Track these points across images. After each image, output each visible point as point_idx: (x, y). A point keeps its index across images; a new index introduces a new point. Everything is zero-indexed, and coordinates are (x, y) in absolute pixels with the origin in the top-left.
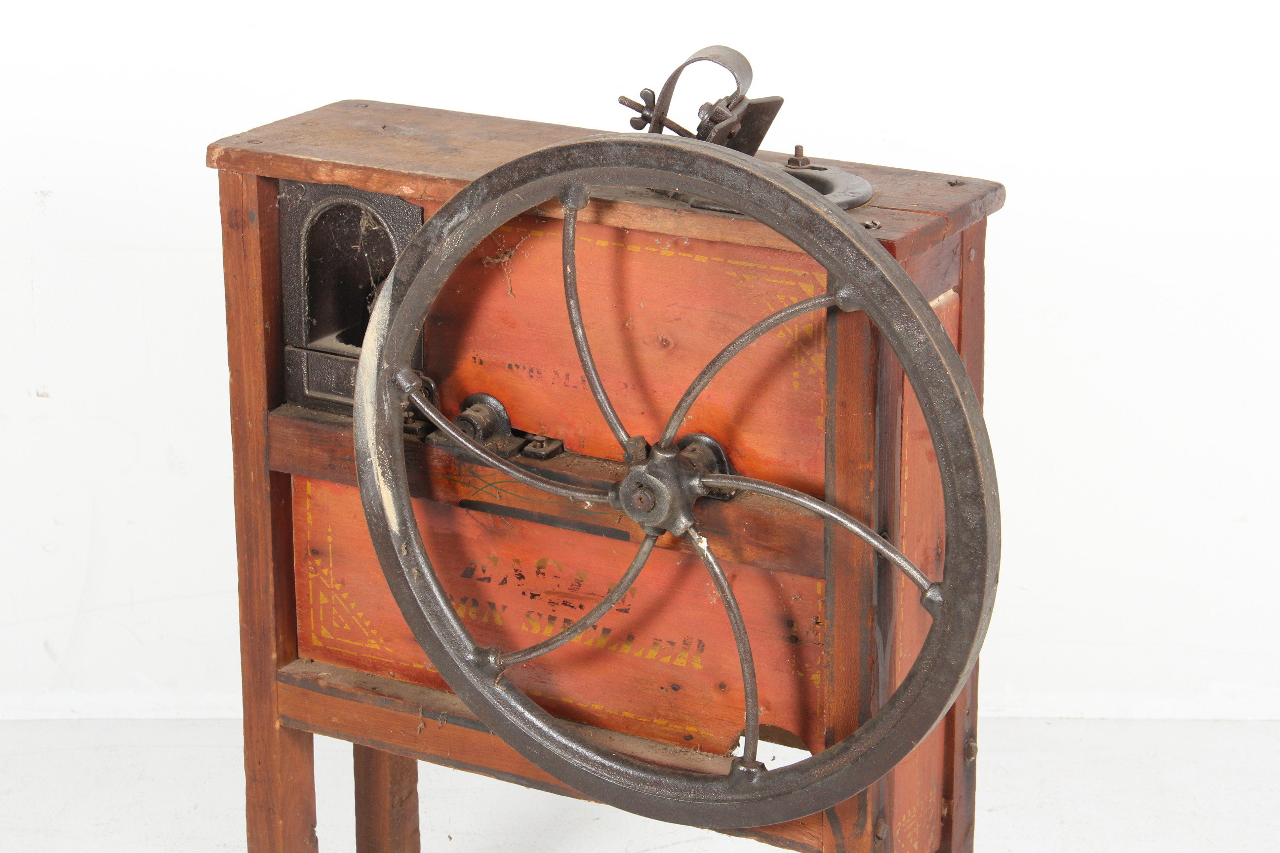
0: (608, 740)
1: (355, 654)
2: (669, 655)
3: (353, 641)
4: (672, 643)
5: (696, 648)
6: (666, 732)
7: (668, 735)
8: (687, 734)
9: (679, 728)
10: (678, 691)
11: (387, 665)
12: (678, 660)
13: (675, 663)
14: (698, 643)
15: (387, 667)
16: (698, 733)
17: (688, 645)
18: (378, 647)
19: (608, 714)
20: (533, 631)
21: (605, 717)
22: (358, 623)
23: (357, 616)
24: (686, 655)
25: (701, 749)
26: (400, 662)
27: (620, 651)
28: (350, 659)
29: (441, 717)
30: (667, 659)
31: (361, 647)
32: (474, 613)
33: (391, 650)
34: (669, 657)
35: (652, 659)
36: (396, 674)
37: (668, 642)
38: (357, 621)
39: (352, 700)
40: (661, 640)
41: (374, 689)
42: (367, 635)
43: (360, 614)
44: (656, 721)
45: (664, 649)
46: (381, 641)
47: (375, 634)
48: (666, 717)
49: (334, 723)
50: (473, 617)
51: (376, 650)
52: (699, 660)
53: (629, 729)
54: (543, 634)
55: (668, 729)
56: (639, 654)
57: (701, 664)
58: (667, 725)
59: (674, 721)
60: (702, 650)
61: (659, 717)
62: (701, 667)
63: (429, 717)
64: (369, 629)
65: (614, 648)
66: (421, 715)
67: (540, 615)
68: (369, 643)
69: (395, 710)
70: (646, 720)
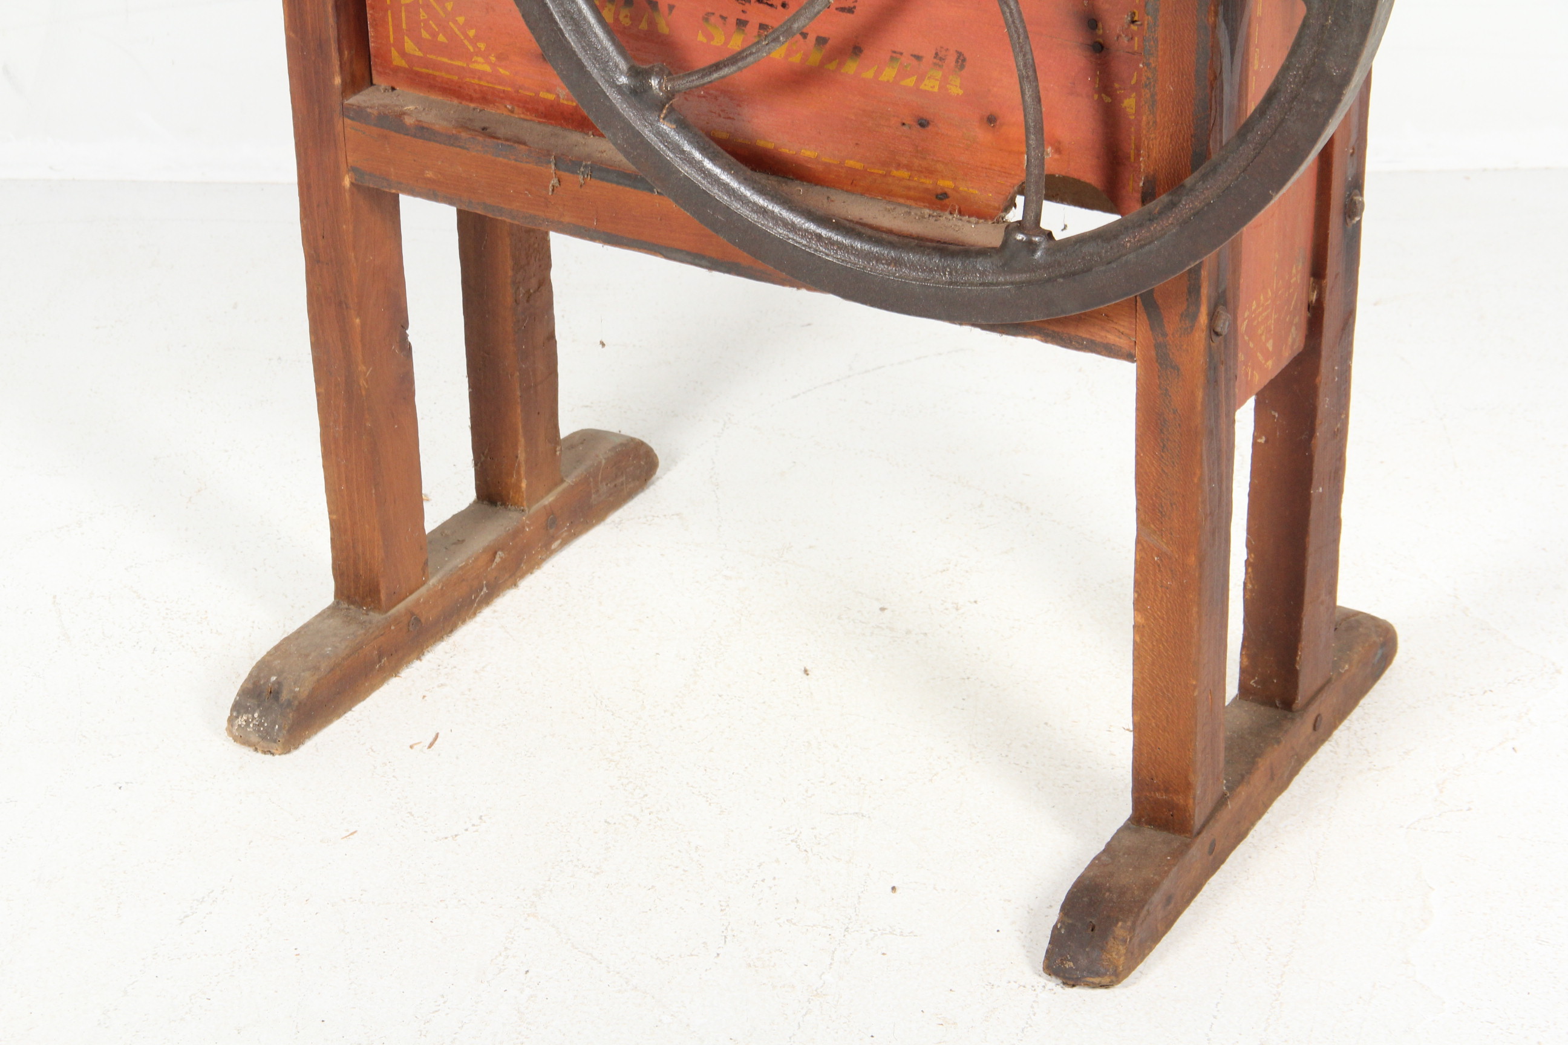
0: (825, 201)
1: (456, 78)
2: (914, 75)
3: (451, 59)
4: (918, 58)
5: (953, 64)
6: (909, 188)
7: (912, 193)
8: (939, 191)
9: (928, 183)
10: (926, 128)
11: (501, 95)
12: (926, 82)
13: (922, 87)
14: (956, 56)
15: (502, 98)
16: (955, 189)
17: (941, 59)
18: (487, 68)
19: (825, 164)
20: (714, 43)
21: (820, 168)
22: (458, 33)
23: (456, 22)
24: (939, 74)
25: (960, 213)
26: (520, 91)
27: (842, 71)
28: (446, 86)
29: (582, 169)
30: (910, 82)
31: (463, 68)
32: (626, 16)
33: (507, 73)
34: (914, 78)
35: (888, 81)
36: (516, 109)
37: (912, 55)
38: (456, 30)
39: (452, 145)
40: (901, 54)
41: (484, 129)
42: (472, 50)
43: (461, 20)
44: (895, 173)
45: (906, 66)
46: (493, 59)
47: (483, 49)
48: (908, 167)
49: (429, 179)
50: (626, 22)
51: (484, 73)
52: (958, 82)
53: (856, 186)
54: (729, 46)
55: (912, 184)
56: (869, 74)
57: (961, 88)
58: (910, 178)
59: (921, 172)
60: (962, 67)
61: (899, 166)
62: (961, 92)
63: (565, 171)
64: (474, 41)
65: (832, 66)
66: (553, 167)
67: (723, 18)
68: (476, 62)
69: (516, 160)
70: (881, 172)
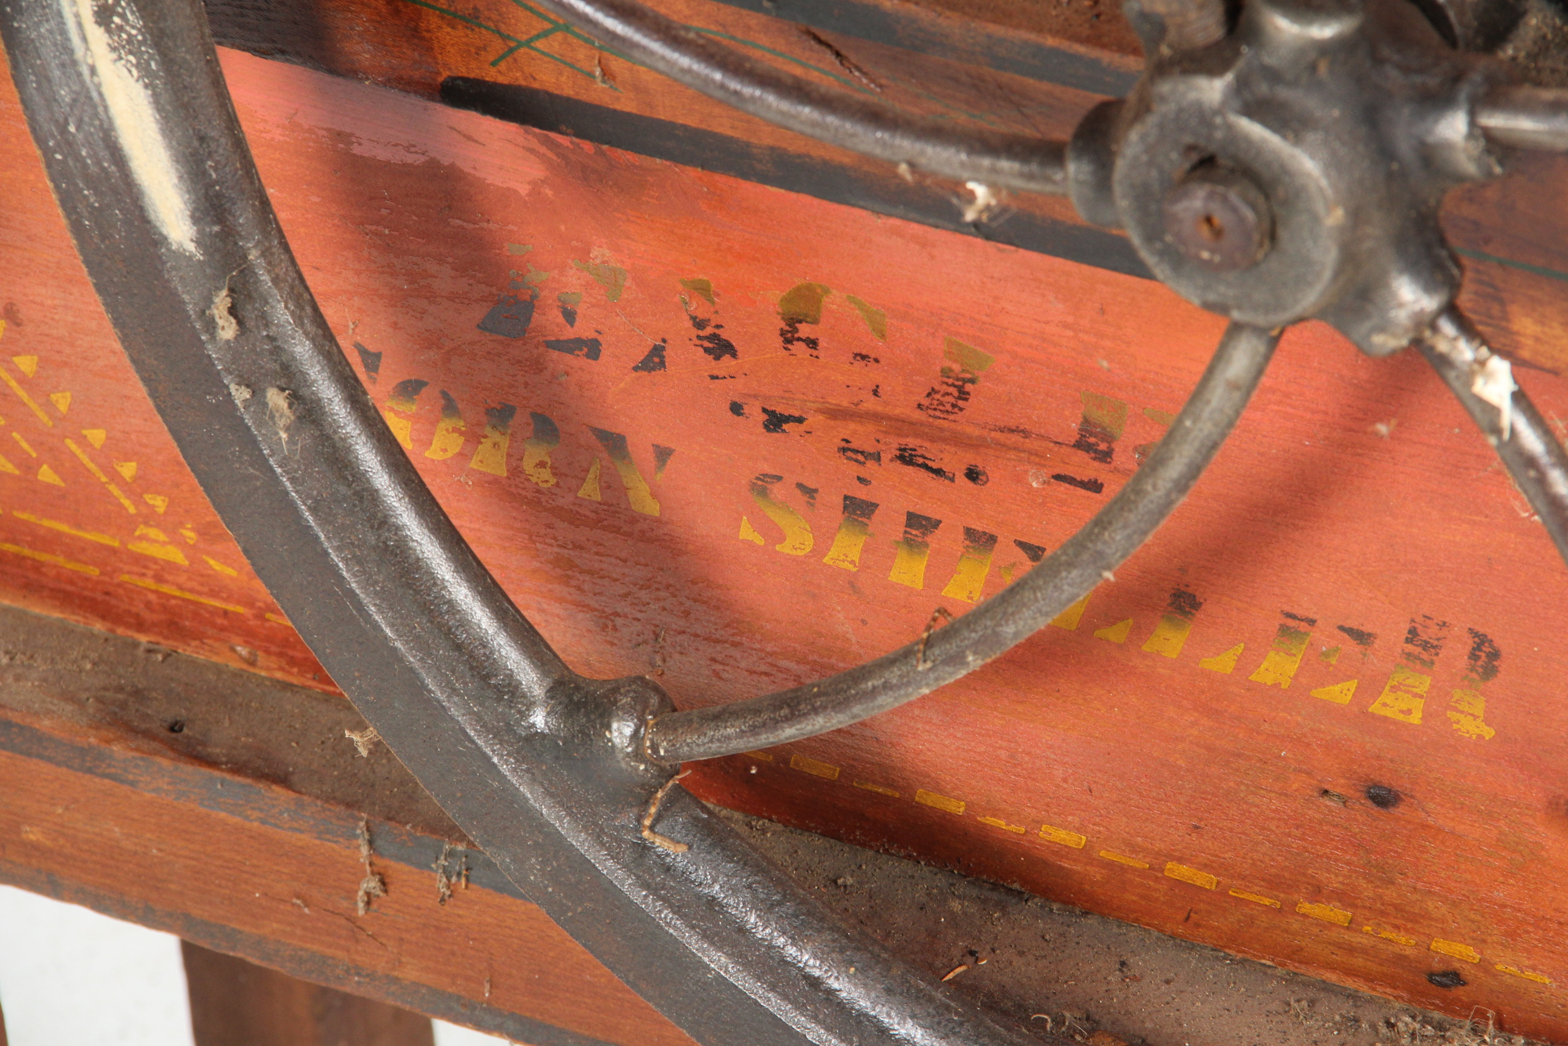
0: (1115, 978)
1: (94, 572)
2: (1349, 678)
3: (78, 525)
4: (1361, 637)
5: (1463, 662)
6: (1351, 950)
7: (1359, 961)
8: (1437, 966)
9: (1405, 942)
10: (1392, 810)
11: (219, 621)
12: (1387, 697)
13: (1375, 708)
14: (1470, 642)
15: (223, 629)
16: (1485, 966)
17: (1426, 646)
18: (176, 556)
19: (1110, 865)
20: (784, 548)
21: (1097, 874)
22: (91, 466)
23: (82, 441)
24: (1423, 683)
25: (1500, 1025)
26: (268, 615)
27: (1145, 648)
28: (69, 588)
29: (442, 861)
30: (1341, 693)
31: (114, 551)
32: (542, 464)
33: (233, 573)
34: (1353, 685)
35: (1277, 685)
36: (261, 657)
37: (1342, 628)
38: (85, 459)
39: (89, 771)
40: (1312, 622)
41: (175, 727)
42: (132, 510)
43: (97, 436)
44: (1306, 907)
45: (1326, 655)
46: (190, 535)
47: (161, 510)
48: (1344, 898)
49: (35, 847)
50: (544, 478)
51: (171, 567)
52: (1479, 707)
53: (1198, 926)
54: (826, 560)
55: (1356, 939)
56: (1224, 663)
57: (1488, 722)
58: (1352, 925)
59: (1383, 913)
60: (1490, 672)
61: (1317, 893)
62: (1489, 733)
63: (400, 858)
64: (137, 489)
65: (1117, 634)
66: (364, 850)
67: (810, 492)
68: (143, 538)
69: (263, 822)
70: (1267, 902)
